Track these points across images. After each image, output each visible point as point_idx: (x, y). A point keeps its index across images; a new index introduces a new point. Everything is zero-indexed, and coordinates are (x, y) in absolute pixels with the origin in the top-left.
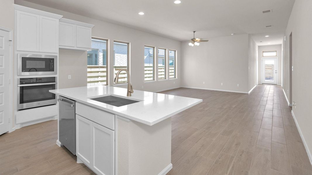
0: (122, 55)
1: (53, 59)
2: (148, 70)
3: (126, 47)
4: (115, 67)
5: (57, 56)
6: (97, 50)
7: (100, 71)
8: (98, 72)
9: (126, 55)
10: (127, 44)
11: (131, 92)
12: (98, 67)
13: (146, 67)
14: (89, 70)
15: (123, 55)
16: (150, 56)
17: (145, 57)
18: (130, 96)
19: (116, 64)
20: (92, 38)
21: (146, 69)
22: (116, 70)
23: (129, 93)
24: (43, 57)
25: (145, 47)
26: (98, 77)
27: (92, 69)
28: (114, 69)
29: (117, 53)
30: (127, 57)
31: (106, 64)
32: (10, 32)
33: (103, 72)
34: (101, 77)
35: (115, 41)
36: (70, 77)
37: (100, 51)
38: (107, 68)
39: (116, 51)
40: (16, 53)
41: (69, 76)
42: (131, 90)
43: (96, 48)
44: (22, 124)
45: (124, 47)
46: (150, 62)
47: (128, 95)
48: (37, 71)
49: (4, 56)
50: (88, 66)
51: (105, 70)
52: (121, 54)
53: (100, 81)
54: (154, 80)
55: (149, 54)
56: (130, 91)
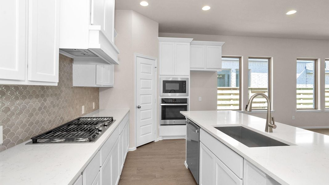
0: (261, 74)
1: (185, 82)
2: (304, 94)
3: (267, 64)
4: (251, 89)
5: (188, 78)
6: (229, 70)
7: (232, 94)
8: (230, 94)
9: (267, 74)
10: (267, 60)
11: (272, 127)
12: (230, 89)
13: (300, 89)
14: (219, 92)
15: (263, 74)
16: (307, 73)
17: (298, 75)
18: (271, 131)
19: (253, 86)
20: (223, 57)
21: (298, 91)
22: (252, 92)
23: (269, 127)
24: (179, 80)
25: (297, 61)
26: (230, 100)
27: (223, 91)
28: (250, 91)
29: (254, 72)
30: (267, 76)
31: (239, 85)
32: (156, 60)
33: (236, 94)
34: (234, 100)
35: (249, 58)
36: (200, 99)
37: (232, 71)
38: (240, 89)
39: (252, 70)
40: (159, 77)
41: (200, 97)
42: (272, 123)
43: (229, 68)
44: (163, 137)
45: (264, 63)
46: (307, 81)
47: (267, 130)
48: (175, 92)
49: (152, 80)
50: (218, 87)
51: (238, 92)
52: (259, 73)
53: (232, 104)
54: (316, 108)
55: (306, 70)
56: (271, 125)
